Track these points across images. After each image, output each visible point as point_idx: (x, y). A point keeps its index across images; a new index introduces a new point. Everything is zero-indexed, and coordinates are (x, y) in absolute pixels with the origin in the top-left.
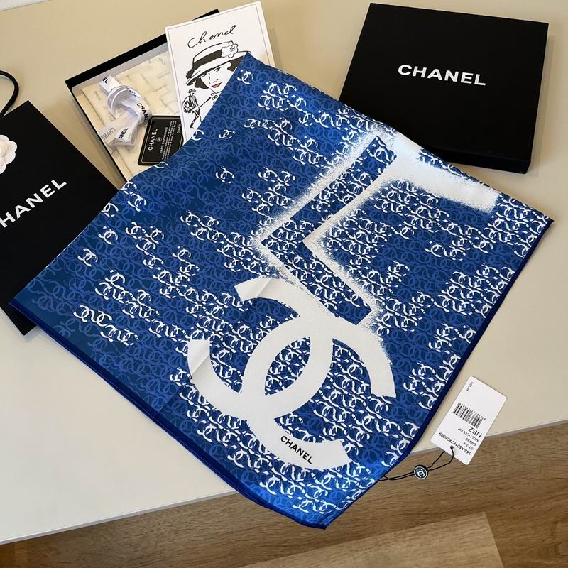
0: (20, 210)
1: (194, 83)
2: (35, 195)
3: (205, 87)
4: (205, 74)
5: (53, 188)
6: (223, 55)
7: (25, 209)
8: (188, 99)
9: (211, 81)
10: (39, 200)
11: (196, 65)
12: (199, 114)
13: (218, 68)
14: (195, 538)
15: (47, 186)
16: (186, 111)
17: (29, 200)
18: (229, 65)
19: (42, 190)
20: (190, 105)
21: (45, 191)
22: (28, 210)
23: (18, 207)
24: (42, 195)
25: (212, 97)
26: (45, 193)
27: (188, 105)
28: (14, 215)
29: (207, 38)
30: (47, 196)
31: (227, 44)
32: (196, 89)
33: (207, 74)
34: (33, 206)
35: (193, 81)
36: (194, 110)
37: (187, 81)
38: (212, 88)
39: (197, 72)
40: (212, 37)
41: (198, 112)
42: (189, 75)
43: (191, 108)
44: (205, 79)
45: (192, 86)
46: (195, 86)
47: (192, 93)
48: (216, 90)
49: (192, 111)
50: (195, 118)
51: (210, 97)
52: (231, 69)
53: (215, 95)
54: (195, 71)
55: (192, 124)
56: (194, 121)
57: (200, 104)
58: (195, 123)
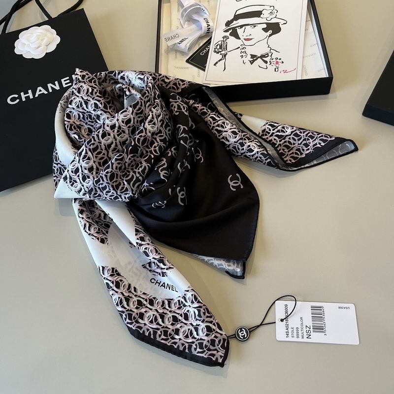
0: (40, 91)
1: (230, 31)
3: (238, 37)
4: (241, 26)
6: (262, 16)
7: (44, 91)
8: (220, 43)
9: (245, 34)
10: (58, 88)
11: (237, 17)
12: (225, 57)
13: (254, 25)
15: (68, 78)
16: (215, 52)
17: (50, 85)
18: (265, 26)
19: (63, 80)
20: (221, 48)
21: (65, 81)
22: (46, 93)
23: (39, 88)
24: (60, 84)
25: (241, 47)
26: (64, 83)
27: (218, 47)
28: (34, 94)
30: (64, 86)
31: (268, 8)
32: (230, 37)
33: (244, 27)
34: (51, 91)
35: (230, 29)
36: (222, 53)
37: (225, 28)
38: (244, 40)
39: (235, 24)
41: (225, 55)
42: (228, 23)
43: (221, 50)
44: (240, 31)
45: (228, 34)
46: (230, 35)
47: (225, 39)
48: (247, 43)
49: (220, 53)
50: (221, 60)
51: (239, 47)
52: (265, 30)
53: (244, 46)
54: (235, 22)
55: (217, 63)
56: (219, 61)
57: (228, 50)
58: (219, 63)
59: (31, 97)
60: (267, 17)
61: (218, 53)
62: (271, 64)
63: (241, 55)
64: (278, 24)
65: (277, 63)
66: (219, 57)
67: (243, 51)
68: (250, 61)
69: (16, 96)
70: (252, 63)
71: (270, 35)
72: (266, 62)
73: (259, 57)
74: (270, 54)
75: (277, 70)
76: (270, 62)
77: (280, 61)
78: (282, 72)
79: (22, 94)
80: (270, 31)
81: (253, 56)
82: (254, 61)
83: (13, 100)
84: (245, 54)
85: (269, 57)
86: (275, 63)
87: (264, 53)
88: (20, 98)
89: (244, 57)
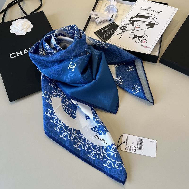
1: (131, 22)
3: (133, 25)
4: (137, 21)
6: (148, 19)
8: (124, 25)
9: (137, 25)
11: (137, 16)
12: (123, 33)
13: (143, 22)
16: (120, 29)
18: (148, 23)
20: (123, 28)
25: (132, 30)
27: (123, 27)
28: (23, 53)
29: (149, 10)
31: (153, 16)
32: (130, 24)
33: (138, 22)
35: (131, 21)
36: (123, 30)
37: (130, 19)
38: (135, 27)
39: (135, 19)
40: (151, 11)
41: (124, 32)
43: (123, 29)
44: (135, 23)
45: (130, 22)
46: (130, 23)
47: (127, 24)
48: (136, 29)
49: (122, 30)
50: (121, 33)
51: (131, 30)
52: (147, 25)
53: (134, 30)
54: (135, 18)
55: (118, 34)
56: (120, 34)
58: (119, 34)
59: (22, 54)
60: (150, 20)
61: (121, 30)
62: (141, 41)
63: (131, 33)
64: (154, 24)
65: (144, 42)
66: (121, 31)
68: (133, 38)
70: (133, 39)
71: (148, 28)
72: (139, 40)
73: (138, 37)
74: (143, 37)
75: (142, 45)
76: (141, 40)
77: (146, 41)
78: (144, 47)
79: (17, 53)
80: (148, 26)
81: (135, 36)
82: (134, 38)
84: (132, 34)
85: (142, 38)
86: (143, 41)
87: (141, 35)
88: (16, 55)
89: (131, 35)
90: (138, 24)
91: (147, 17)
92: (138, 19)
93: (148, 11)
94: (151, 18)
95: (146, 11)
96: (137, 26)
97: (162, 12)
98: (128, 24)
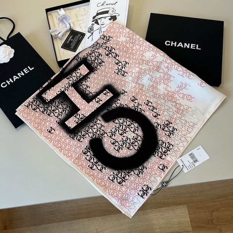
1: (95, 21)
2: (21, 72)
3: (98, 24)
4: (100, 19)
5: (29, 69)
7: (17, 78)
10: (23, 74)
11: (98, 14)
13: (105, 18)
14: (73, 206)
17: (19, 74)
18: (110, 17)
19: (24, 70)
20: (91, 30)
21: (25, 70)
22: (18, 78)
23: (14, 77)
26: (25, 71)
27: (90, 29)
28: (13, 80)
29: (105, 4)
30: (26, 73)
31: (111, 9)
32: (95, 24)
34: (20, 76)
35: (95, 20)
36: (91, 32)
37: (92, 20)
40: (107, 5)
41: (93, 33)
42: (94, 17)
44: (99, 21)
45: (94, 23)
46: (95, 23)
48: (102, 26)
50: (91, 36)
52: (110, 19)
53: (101, 28)
54: (97, 17)
55: (89, 37)
57: (94, 30)
58: (90, 37)
59: (12, 82)
60: (111, 13)
61: (89, 32)
63: (99, 32)
64: (115, 16)
66: (90, 34)
67: (100, 30)
69: (5, 83)
79: (7, 81)
80: (112, 20)
83: (4, 85)
88: (7, 83)
89: (101, 33)
90: (102, 21)
91: (107, 12)
92: (100, 16)
93: (105, 6)
94: (110, 12)
95: (103, 7)
96: (102, 24)
97: (117, 2)
98: (93, 24)
